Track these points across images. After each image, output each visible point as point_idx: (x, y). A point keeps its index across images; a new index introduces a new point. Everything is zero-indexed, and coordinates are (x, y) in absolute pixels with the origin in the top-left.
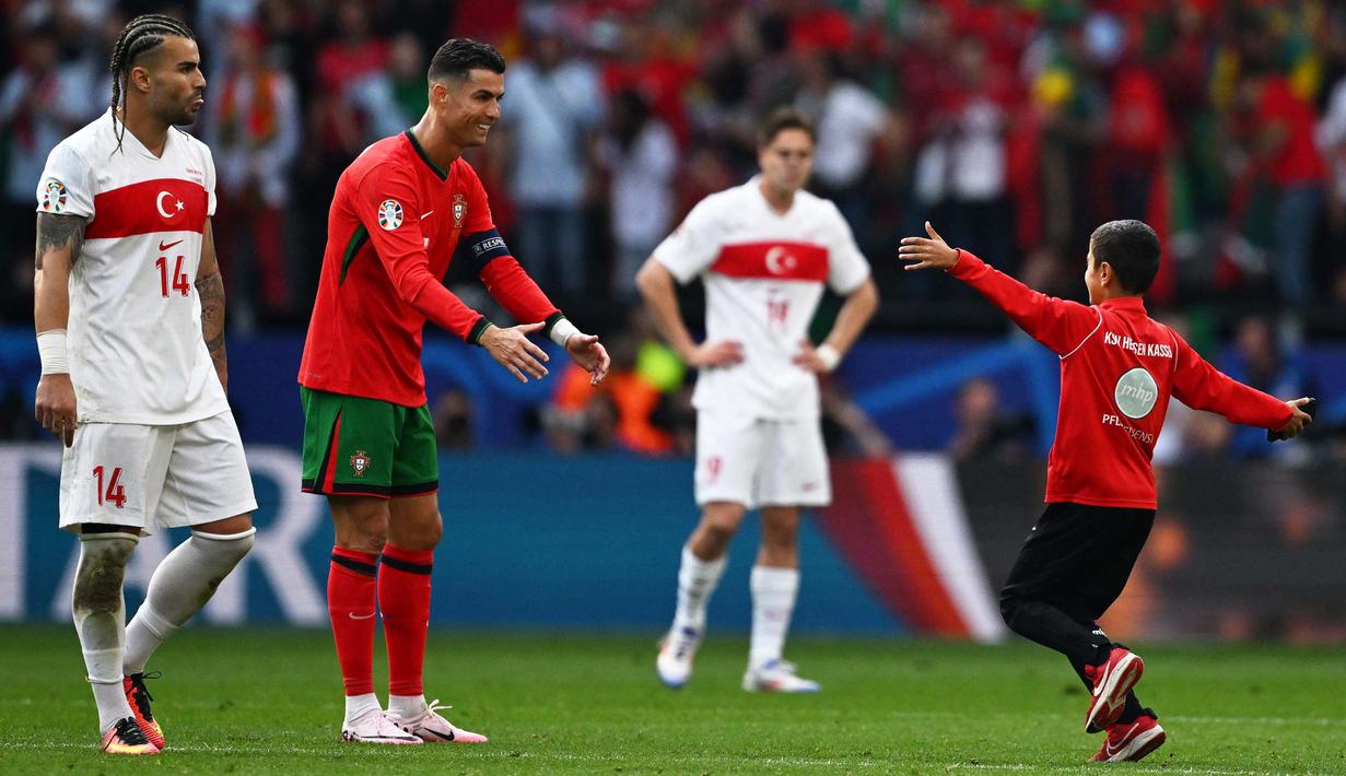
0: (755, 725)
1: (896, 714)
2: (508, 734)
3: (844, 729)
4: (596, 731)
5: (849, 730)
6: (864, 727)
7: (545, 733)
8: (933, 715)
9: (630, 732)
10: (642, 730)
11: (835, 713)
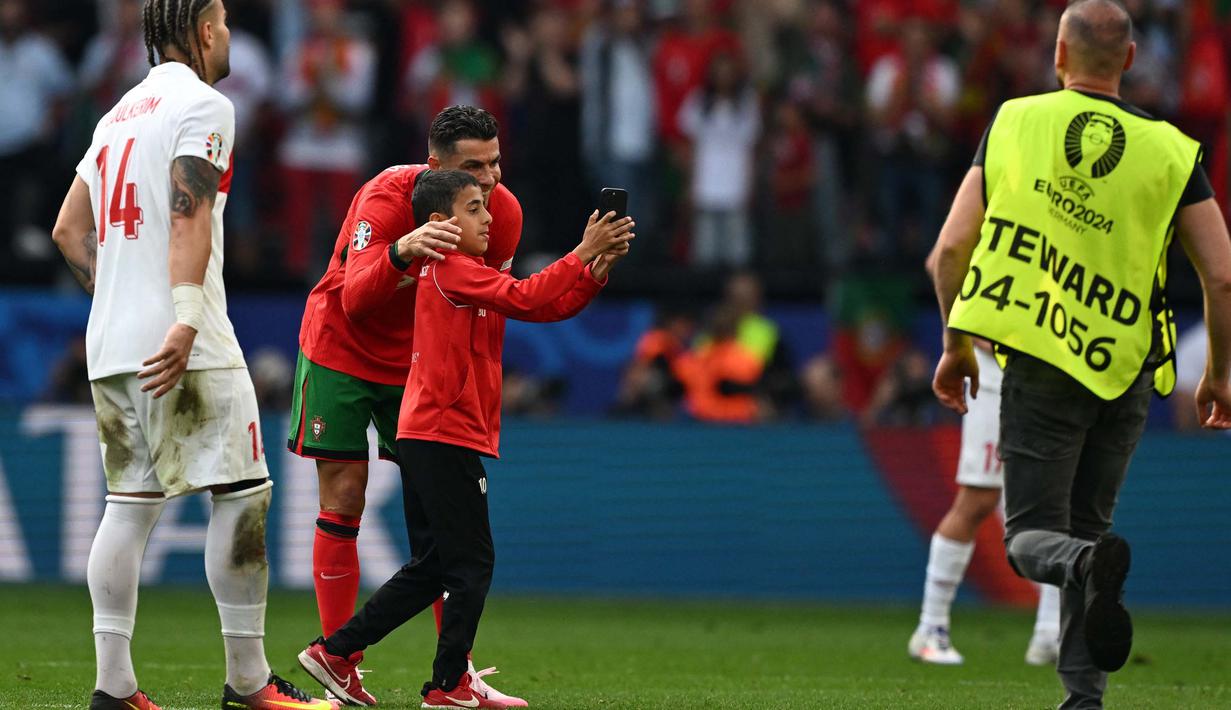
0: (821, 692)
1: (963, 683)
2: (576, 699)
3: (910, 697)
4: (664, 698)
5: (915, 698)
6: (930, 695)
7: (613, 699)
8: (999, 684)
9: (699, 698)
10: (710, 696)
11: (903, 681)
